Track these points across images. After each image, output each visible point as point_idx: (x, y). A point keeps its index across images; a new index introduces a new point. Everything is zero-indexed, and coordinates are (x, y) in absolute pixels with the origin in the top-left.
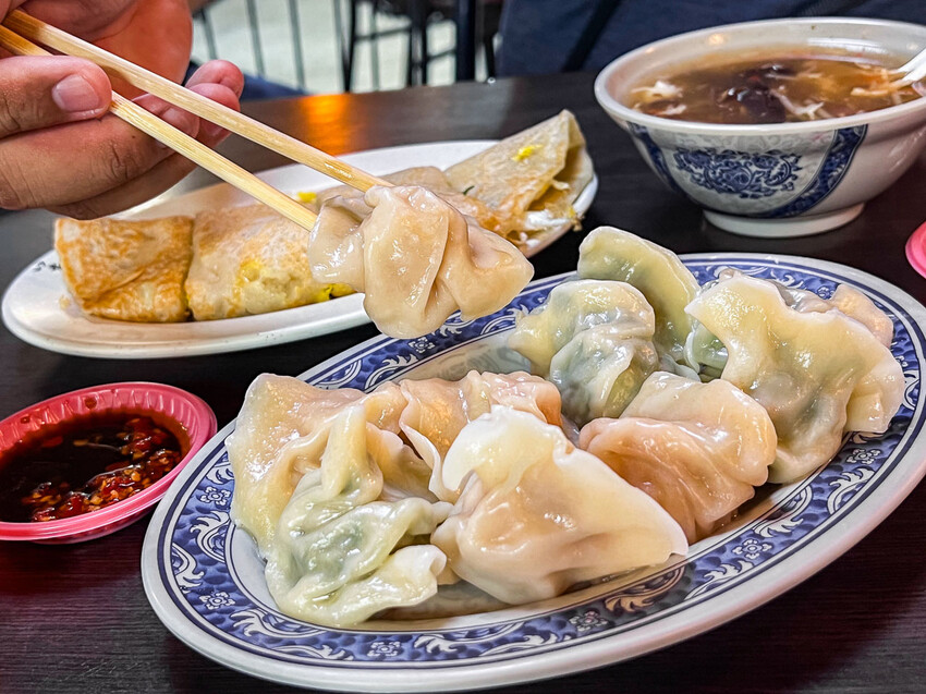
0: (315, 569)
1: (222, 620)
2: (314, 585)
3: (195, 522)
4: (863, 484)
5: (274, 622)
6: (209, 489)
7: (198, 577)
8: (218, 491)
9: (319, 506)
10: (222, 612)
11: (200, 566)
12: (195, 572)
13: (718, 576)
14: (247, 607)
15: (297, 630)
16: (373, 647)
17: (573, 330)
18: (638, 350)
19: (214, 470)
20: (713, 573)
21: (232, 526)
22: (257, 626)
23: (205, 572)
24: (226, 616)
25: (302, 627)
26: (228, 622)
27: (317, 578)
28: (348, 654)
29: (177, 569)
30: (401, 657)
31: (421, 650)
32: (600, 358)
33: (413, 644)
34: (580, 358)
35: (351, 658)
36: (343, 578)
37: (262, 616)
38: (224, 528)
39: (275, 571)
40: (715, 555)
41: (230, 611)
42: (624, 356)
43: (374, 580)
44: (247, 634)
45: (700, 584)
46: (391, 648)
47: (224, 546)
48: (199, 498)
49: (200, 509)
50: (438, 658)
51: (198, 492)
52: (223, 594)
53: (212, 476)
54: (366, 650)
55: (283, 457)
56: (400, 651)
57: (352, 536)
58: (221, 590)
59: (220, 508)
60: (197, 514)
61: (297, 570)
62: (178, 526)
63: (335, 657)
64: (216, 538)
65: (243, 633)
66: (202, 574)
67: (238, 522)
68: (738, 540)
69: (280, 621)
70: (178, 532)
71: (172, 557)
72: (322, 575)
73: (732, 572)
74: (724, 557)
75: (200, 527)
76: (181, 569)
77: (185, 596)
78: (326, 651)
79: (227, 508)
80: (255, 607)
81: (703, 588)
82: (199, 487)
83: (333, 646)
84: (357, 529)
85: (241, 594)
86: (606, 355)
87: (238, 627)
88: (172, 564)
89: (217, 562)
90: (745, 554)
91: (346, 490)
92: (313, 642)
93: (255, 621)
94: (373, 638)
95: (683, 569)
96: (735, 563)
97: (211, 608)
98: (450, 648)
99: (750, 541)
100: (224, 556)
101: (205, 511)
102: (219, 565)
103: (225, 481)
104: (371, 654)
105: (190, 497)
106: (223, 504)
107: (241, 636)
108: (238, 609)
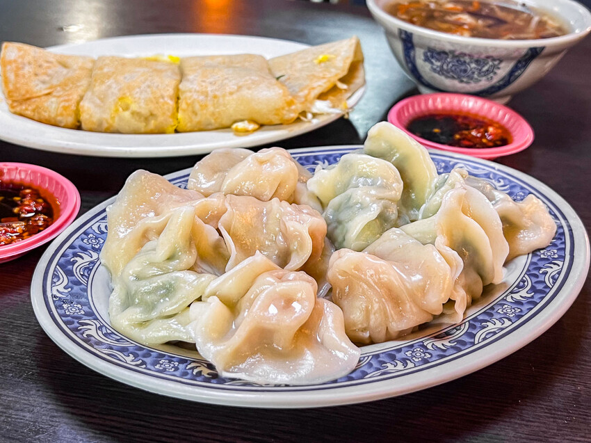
0: (138, 303)
1: (73, 323)
2: (136, 314)
3: (75, 255)
4: (502, 329)
5: (104, 331)
6: (91, 235)
7: (66, 291)
8: (96, 238)
9: (152, 264)
10: (73, 317)
12: (65, 288)
13: (390, 367)
14: (91, 318)
15: (117, 340)
16: (161, 362)
17: (348, 186)
18: (386, 207)
19: (98, 224)
20: (388, 365)
21: (98, 263)
22: (93, 332)
23: (72, 288)
24: (76, 321)
25: (121, 339)
26: (76, 325)
27: (138, 310)
28: (144, 363)
29: (55, 283)
30: (176, 373)
31: (190, 371)
32: (359, 208)
33: (187, 366)
34: (346, 205)
35: (144, 366)
36: (154, 314)
37: (98, 325)
38: (93, 263)
39: (116, 298)
40: (393, 353)
41: (80, 318)
42: (374, 211)
43: (173, 320)
44: (85, 335)
45: (378, 369)
46: (172, 365)
47: (89, 275)
48: (82, 240)
49: (81, 247)
50: (198, 379)
51: (84, 236)
52: (79, 306)
53: (95, 228)
54: (155, 363)
55: (140, 227)
56: (177, 369)
57: (167, 289)
58: (78, 303)
59: (94, 250)
60: (78, 250)
61: (128, 302)
62: (63, 255)
63: (134, 363)
64: (85, 268)
65: (82, 334)
66: (70, 289)
67: (103, 261)
68: (412, 346)
69: (109, 332)
70: (63, 259)
71: (54, 274)
72: (141, 309)
73: (400, 366)
74: (399, 356)
75: (78, 259)
76: (57, 283)
77: (54, 302)
78: (131, 357)
79: (98, 250)
80: (97, 319)
81: (379, 372)
82: (85, 233)
83: (136, 356)
84: (171, 285)
85: (90, 308)
86: (363, 207)
87: (81, 329)
88: (53, 279)
89: (81, 284)
90: (413, 356)
91: (170, 258)
92: (123, 350)
93: (93, 328)
94: (162, 356)
95: (370, 357)
96: (404, 361)
97: (68, 313)
98: (208, 374)
99: (419, 349)
100: (87, 282)
101: (84, 249)
102: (82, 286)
103: (102, 233)
104: (157, 367)
105: (78, 238)
106: (97, 247)
107: (80, 336)
108: (85, 317)
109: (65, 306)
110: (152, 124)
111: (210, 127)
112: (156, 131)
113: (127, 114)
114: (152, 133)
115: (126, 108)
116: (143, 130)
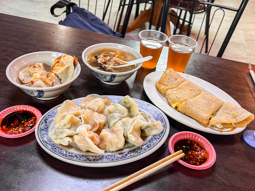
0: (56, 134)
4: (134, 155)
5: (48, 139)
7: (43, 127)
8: (55, 114)
9: (61, 126)
11: (45, 125)
14: (46, 135)
15: (50, 141)
17: (114, 112)
21: (53, 120)
24: (43, 135)
32: (114, 118)
33: (61, 151)
36: (58, 137)
39: (54, 130)
40: (107, 156)
46: (58, 150)
49: (51, 116)
50: (62, 155)
51: (52, 113)
53: (56, 111)
54: (55, 149)
55: (63, 114)
58: (45, 130)
59: (54, 117)
63: (50, 148)
68: (112, 155)
70: (45, 118)
71: (42, 122)
73: (106, 160)
75: (49, 119)
77: (40, 129)
81: (101, 161)
83: (52, 146)
84: (63, 132)
85: (47, 132)
87: (43, 138)
90: (111, 158)
91: (64, 125)
92: (50, 144)
94: (57, 147)
109: (42, 131)
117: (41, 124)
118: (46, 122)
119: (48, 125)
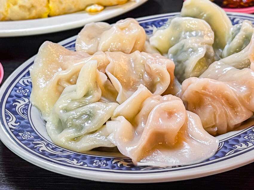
1: (30, 144)
3: (14, 101)
5: (51, 147)
6: (20, 88)
7: (17, 125)
8: (24, 89)
10: (28, 141)
11: (18, 120)
12: (16, 122)
13: (239, 147)
14: (39, 140)
15: (61, 151)
16: (95, 161)
17: (179, 38)
19: (22, 80)
20: (236, 146)
21: (30, 105)
22: (44, 148)
23: (20, 123)
24: (31, 143)
25: (63, 150)
26: (32, 145)
27: (71, 131)
28: (84, 164)
29: (8, 120)
30: (107, 167)
31: (115, 165)
32: (192, 51)
33: (112, 162)
35: (86, 165)
37: (46, 144)
38: (27, 105)
39: (51, 126)
40: (236, 138)
41: (32, 141)
42: (202, 52)
43: (96, 134)
44: (40, 151)
45: (231, 149)
46: (103, 163)
47: (27, 113)
48: (16, 91)
49: (16, 96)
50: (123, 169)
51: (15, 88)
52: (29, 133)
53: (21, 82)
54: (92, 163)
55: (55, 78)
56: (107, 165)
58: (28, 131)
59: (25, 97)
60: (15, 98)
62: (7, 102)
63: (79, 164)
64: (24, 109)
65: (39, 150)
66: (19, 123)
67: (33, 103)
68: (246, 133)
69: (54, 147)
70: (8, 105)
71: (5, 115)
72: (74, 130)
73: (244, 146)
74: (241, 139)
75: (17, 103)
76: (10, 120)
77: (12, 132)
78: (75, 161)
79: (28, 96)
80: (43, 140)
81: (233, 151)
82: (16, 86)
83: (78, 160)
84: (90, 112)
85: (36, 134)
87: (36, 147)
88: (6, 118)
89: (24, 119)
90: (249, 139)
91: (86, 95)
92: (68, 157)
93: (43, 145)
94: (94, 158)
95: (223, 143)
96: (245, 142)
97: (24, 138)
98: (127, 165)
99: (251, 134)
100: (28, 117)
101: (19, 97)
102: (26, 120)
103: (27, 85)
104: (94, 164)
105: (12, 90)
106: (26, 94)
107: (38, 152)
108: (35, 140)
109: (20, 134)
110: (34, 13)
111: (72, 11)
112: (37, 17)
113: (16, 8)
114: (34, 18)
115: (15, 4)
116: (28, 17)
117: (7, 120)
118: (15, 113)
119: (24, 117)
